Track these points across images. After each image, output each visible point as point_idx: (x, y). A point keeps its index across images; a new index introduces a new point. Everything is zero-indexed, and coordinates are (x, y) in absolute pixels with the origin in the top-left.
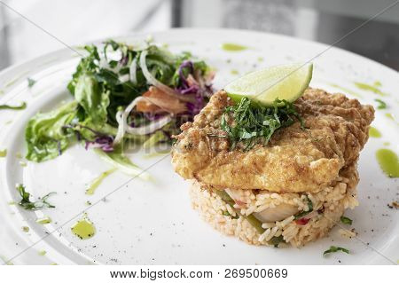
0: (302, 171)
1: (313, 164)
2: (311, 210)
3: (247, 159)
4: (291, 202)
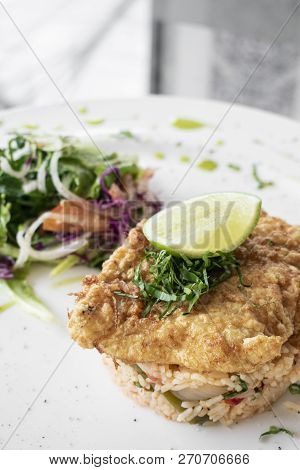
0: (231, 350)
1: (247, 342)
2: (244, 390)
3: (162, 332)
4: (217, 383)
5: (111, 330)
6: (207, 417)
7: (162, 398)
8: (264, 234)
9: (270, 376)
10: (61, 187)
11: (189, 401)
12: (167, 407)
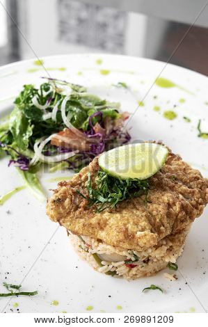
0: (129, 237)
1: (139, 234)
2: (136, 260)
3: (94, 221)
4: (120, 254)
5: (68, 213)
6: (115, 272)
7: (92, 257)
8: (172, 172)
9: (153, 255)
10: (66, 120)
11: (107, 261)
12: (94, 263)
